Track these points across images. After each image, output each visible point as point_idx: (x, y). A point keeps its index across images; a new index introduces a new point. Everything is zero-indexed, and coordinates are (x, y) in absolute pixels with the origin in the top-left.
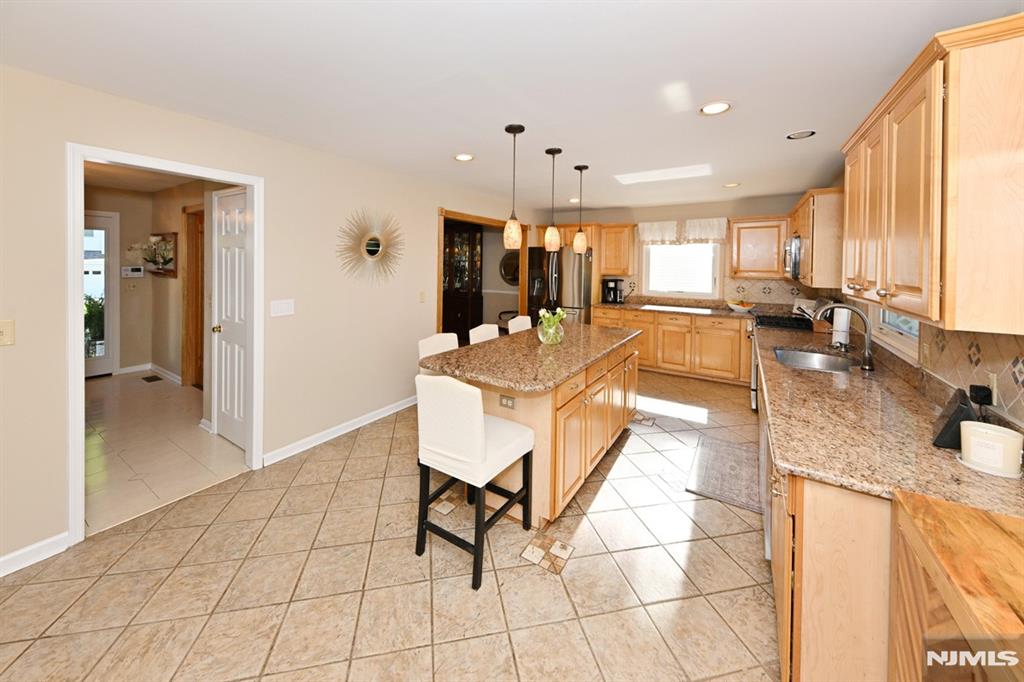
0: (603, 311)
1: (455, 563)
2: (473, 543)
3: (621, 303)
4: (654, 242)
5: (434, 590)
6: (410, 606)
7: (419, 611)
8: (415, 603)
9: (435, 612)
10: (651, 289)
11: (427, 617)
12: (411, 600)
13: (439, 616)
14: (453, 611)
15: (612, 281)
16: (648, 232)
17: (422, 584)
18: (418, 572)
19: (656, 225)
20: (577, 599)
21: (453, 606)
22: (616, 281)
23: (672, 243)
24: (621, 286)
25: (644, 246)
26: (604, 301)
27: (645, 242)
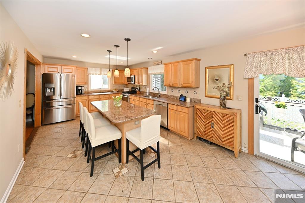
0: (80, 97)
1: (150, 171)
2: (144, 166)
3: (83, 94)
4: (93, 74)
5: (157, 178)
6: (161, 184)
7: (163, 182)
8: (160, 183)
9: (164, 178)
10: (91, 88)
11: (165, 180)
12: (159, 184)
13: (165, 177)
14: (165, 174)
15: (80, 87)
16: (91, 71)
17: (154, 181)
18: (150, 181)
19: (94, 69)
20: (166, 152)
21: (163, 174)
22: (81, 87)
23: (98, 75)
24: (83, 88)
25: (89, 75)
26: (77, 94)
27: (90, 74)
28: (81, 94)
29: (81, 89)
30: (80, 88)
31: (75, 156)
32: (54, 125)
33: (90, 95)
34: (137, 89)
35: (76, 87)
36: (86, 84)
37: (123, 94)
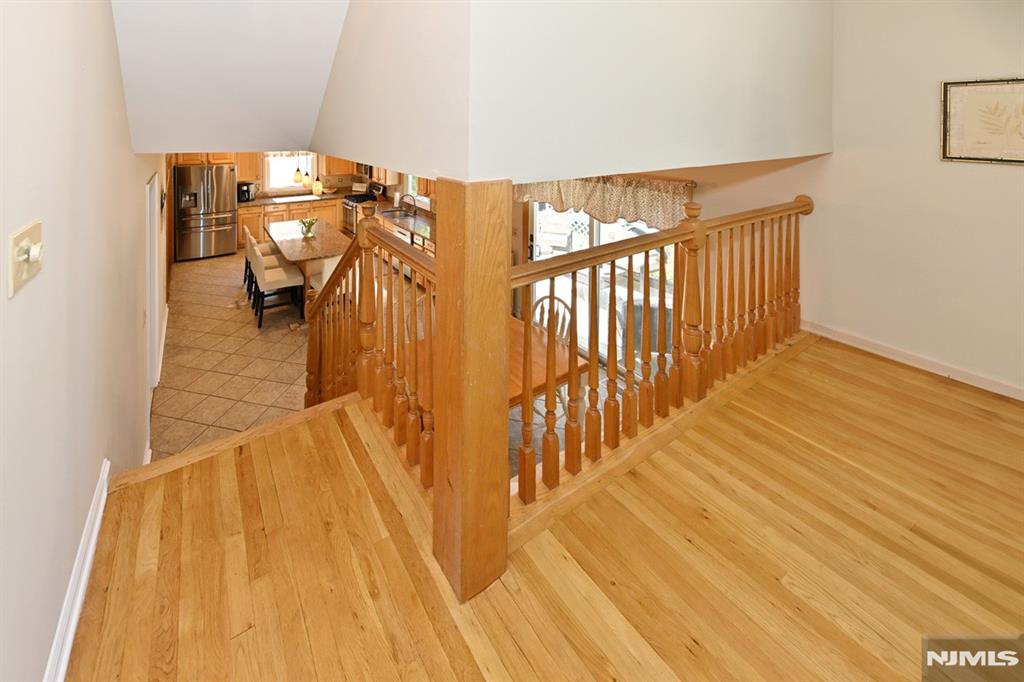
0: (246, 208)
3: (252, 200)
4: (274, 156)
15: (245, 185)
22: (248, 185)
23: (288, 155)
24: (252, 187)
25: (266, 159)
26: (240, 201)
27: (268, 156)
28: (248, 200)
29: (248, 191)
30: (245, 188)
31: (238, 307)
32: (196, 263)
33: (265, 205)
34: (378, 190)
35: (238, 185)
36: (257, 178)
37: (345, 200)
